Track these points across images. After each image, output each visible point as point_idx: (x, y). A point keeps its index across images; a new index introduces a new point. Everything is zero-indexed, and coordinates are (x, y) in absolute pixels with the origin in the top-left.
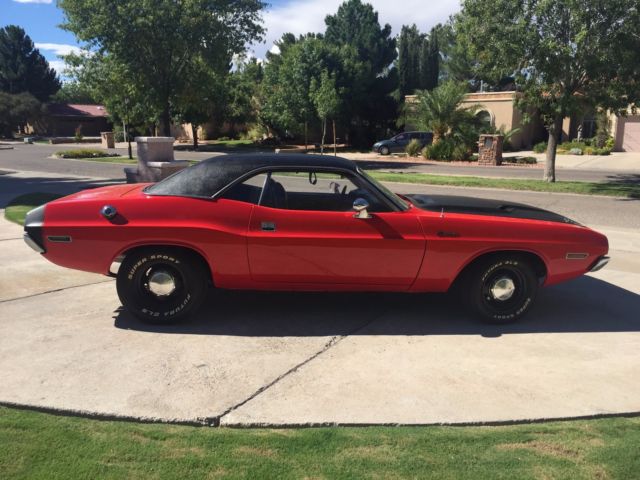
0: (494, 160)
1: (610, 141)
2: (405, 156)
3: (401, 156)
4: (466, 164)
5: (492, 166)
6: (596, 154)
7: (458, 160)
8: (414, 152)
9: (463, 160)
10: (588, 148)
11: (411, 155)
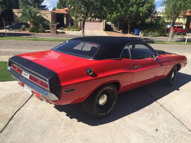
0: (55, 33)
1: (79, 27)
2: (21, 31)
3: (19, 31)
4: (44, 34)
5: (55, 34)
6: (77, 31)
7: (41, 32)
8: (24, 30)
9: (43, 32)
10: (75, 29)
11: (23, 30)
